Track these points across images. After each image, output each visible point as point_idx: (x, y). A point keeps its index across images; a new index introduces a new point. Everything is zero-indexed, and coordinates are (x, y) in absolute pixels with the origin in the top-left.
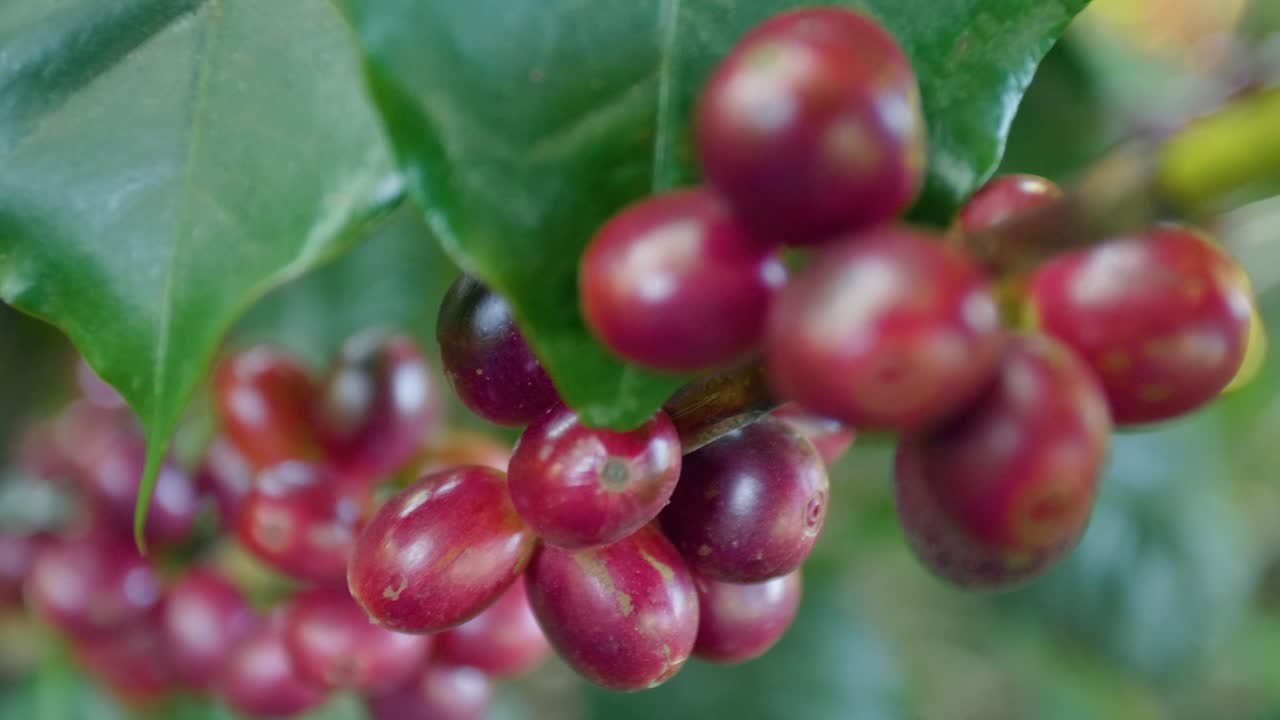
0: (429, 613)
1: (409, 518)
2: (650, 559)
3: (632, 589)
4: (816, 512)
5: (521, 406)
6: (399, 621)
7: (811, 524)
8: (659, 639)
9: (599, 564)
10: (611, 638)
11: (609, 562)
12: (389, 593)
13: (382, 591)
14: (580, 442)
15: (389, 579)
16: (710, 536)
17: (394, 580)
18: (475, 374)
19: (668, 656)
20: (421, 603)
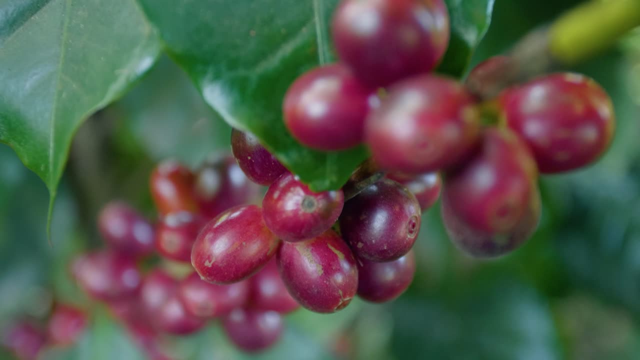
0: (226, 273)
1: (217, 228)
2: (333, 249)
3: (323, 262)
4: (414, 226)
5: (270, 175)
6: (213, 277)
7: (411, 232)
8: (336, 287)
9: (307, 250)
10: (313, 286)
11: (312, 249)
12: (208, 264)
13: (204, 262)
14: (292, 189)
15: (207, 257)
16: (362, 238)
17: (209, 258)
18: (247, 158)
19: (341, 295)
20: (222, 268)
